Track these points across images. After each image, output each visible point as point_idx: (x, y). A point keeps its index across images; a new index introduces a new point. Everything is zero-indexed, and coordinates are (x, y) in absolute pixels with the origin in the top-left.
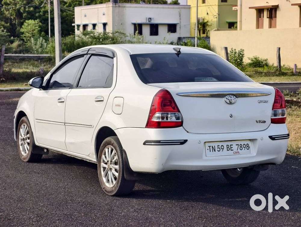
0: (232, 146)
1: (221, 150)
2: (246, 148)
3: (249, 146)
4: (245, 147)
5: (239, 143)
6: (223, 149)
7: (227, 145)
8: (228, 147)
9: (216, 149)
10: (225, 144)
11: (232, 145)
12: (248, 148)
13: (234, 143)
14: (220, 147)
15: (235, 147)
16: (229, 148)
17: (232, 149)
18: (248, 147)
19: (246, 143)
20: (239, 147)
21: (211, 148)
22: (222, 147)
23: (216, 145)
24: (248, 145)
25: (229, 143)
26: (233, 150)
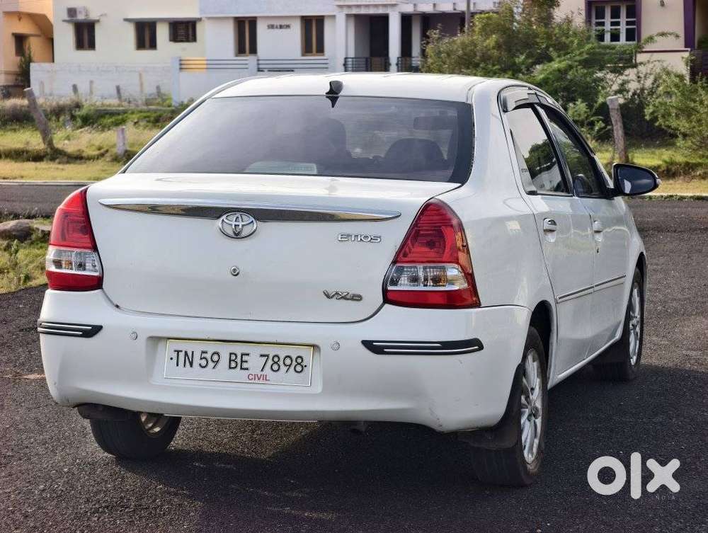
0: (245, 358)
1: (211, 364)
2: (292, 367)
3: (304, 364)
4: (290, 366)
5: (272, 351)
6: (218, 361)
7: (231, 354)
8: (233, 357)
9: (197, 361)
10: (225, 351)
11: (248, 355)
12: (299, 368)
13: (255, 351)
14: (208, 356)
15: (254, 362)
16: (237, 362)
17: (245, 365)
18: (299, 365)
19: (294, 352)
20: (270, 362)
21: (182, 355)
22: (215, 358)
23: (197, 348)
24: (299, 360)
25: (240, 348)
26: (247, 369)
